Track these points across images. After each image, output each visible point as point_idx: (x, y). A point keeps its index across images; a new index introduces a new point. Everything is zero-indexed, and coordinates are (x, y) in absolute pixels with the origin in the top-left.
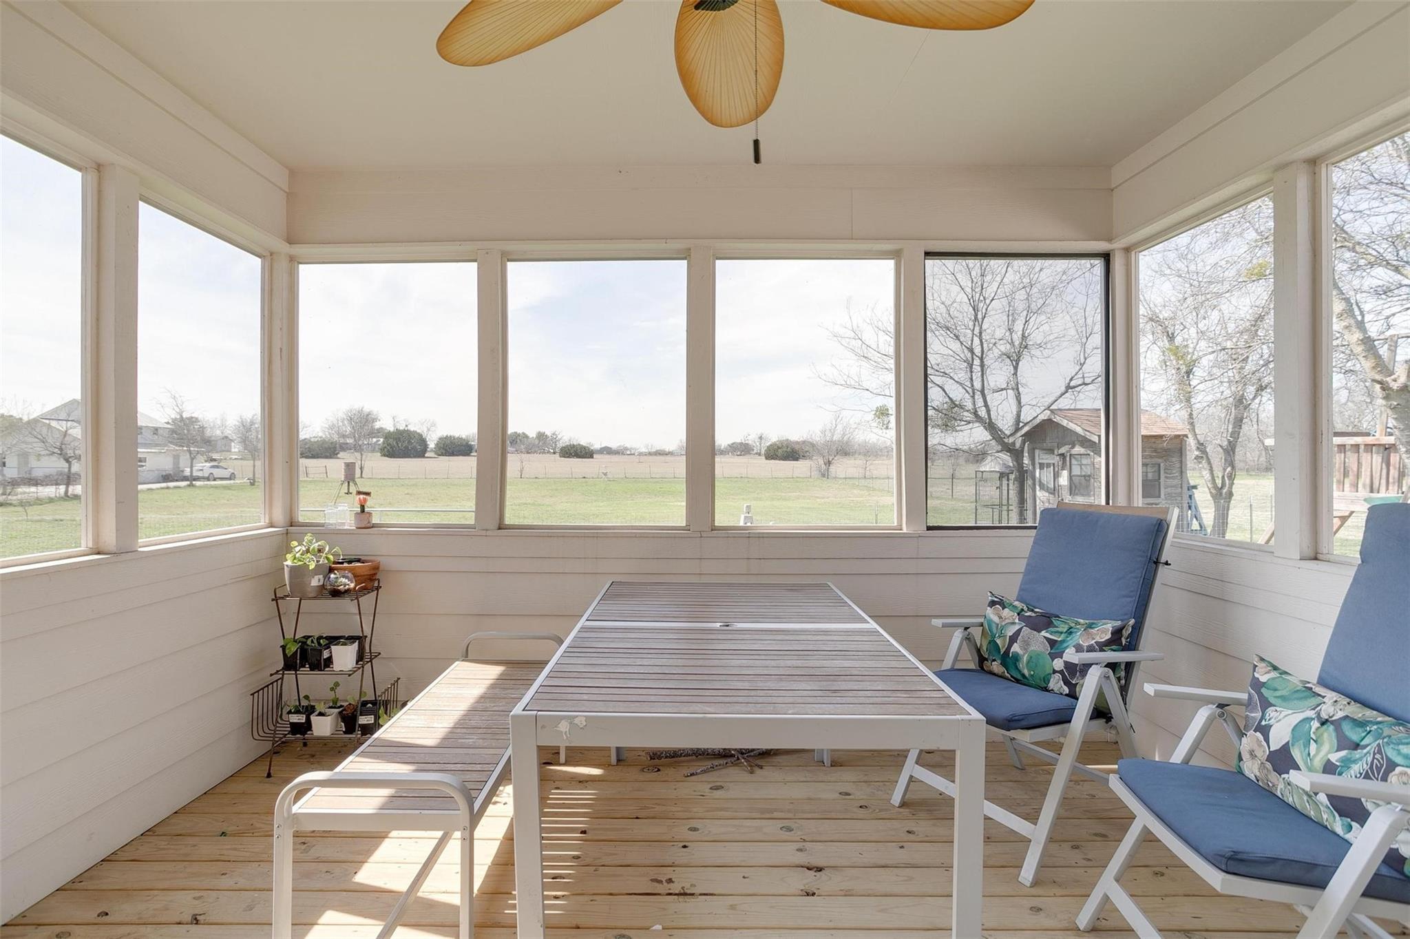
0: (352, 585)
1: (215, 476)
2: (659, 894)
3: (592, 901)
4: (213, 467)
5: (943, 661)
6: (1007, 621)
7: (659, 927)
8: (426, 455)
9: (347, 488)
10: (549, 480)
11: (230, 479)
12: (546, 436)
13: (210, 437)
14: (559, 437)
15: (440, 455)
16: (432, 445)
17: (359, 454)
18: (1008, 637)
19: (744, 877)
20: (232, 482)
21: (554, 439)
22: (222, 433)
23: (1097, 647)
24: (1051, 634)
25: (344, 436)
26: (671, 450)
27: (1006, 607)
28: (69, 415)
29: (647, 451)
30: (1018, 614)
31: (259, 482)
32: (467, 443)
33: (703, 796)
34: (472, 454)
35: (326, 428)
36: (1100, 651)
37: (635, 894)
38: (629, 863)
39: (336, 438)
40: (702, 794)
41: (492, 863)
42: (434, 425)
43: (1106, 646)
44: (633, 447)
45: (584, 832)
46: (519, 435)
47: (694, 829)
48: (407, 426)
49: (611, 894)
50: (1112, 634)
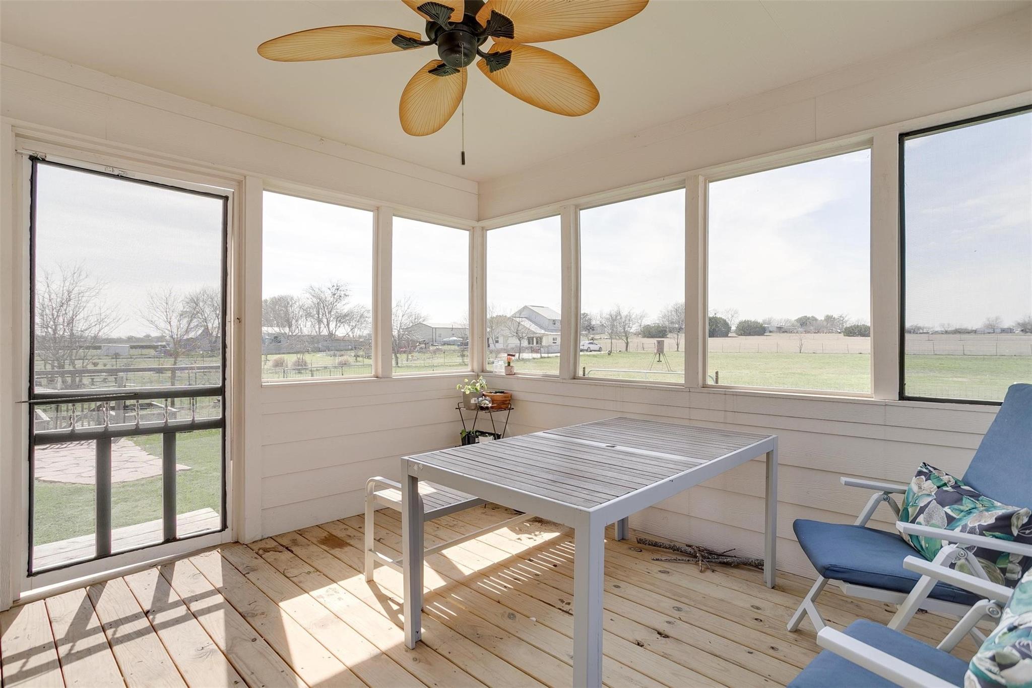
0: (490, 405)
1: (591, 349)
2: (555, 607)
3: (519, 595)
4: (590, 343)
5: (858, 517)
6: (924, 492)
7: (534, 619)
8: (729, 335)
9: (658, 357)
10: (825, 355)
11: (599, 351)
12: (834, 318)
13: (594, 325)
14: (846, 319)
15: (739, 335)
16: (733, 328)
17: (676, 335)
18: (919, 507)
19: (611, 620)
20: (599, 353)
21: (841, 320)
22: (601, 322)
23: (977, 530)
24: (952, 511)
25: (672, 323)
26: (974, 329)
27: (930, 479)
28: (520, 315)
29: (943, 329)
30: (938, 487)
31: (614, 353)
32: (761, 326)
33: (649, 573)
34: (765, 334)
35: (661, 317)
36: (980, 535)
37: (543, 602)
38: (558, 588)
39: (667, 323)
40: (649, 571)
41: (497, 563)
42: (736, 312)
43: (987, 530)
44: (926, 326)
45: (555, 566)
46: (809, 318)
47: (618, 587)
48: (715, 314)
49: (532, 597)
50: (996, 519)
